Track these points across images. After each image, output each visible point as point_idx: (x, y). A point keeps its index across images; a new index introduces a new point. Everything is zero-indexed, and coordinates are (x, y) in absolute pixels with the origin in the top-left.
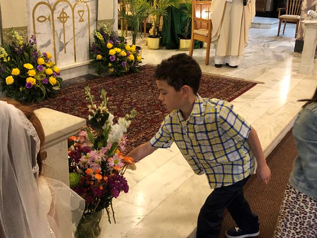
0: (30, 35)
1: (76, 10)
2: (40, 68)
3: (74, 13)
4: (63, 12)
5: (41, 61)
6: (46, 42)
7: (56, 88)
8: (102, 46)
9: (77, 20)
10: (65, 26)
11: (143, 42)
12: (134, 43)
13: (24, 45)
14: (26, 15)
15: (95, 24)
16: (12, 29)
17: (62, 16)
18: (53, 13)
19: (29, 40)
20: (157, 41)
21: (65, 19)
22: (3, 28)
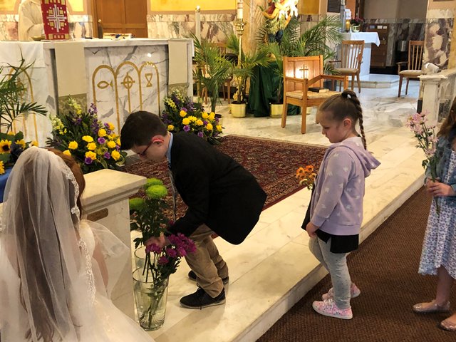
0: (89, 104)
1: (143, 73)
2: (101, 140)
3: (141, 77)
4: (128, 77)
5: (102, 132)
6: (107, 112)
7: (120, 165)
8: (174, 115)
9: (144, 85)
10: (130, 92)
11: (226, 109)
12: (213, 110)
13: (83, 115)
15: (166, 89)
16: (69, 97)
17: (126, 81)
18: (115, 78)
19: (88, 110)
20: (242, 107)
21: (130, 84)
22: (59, 95)
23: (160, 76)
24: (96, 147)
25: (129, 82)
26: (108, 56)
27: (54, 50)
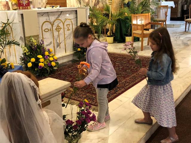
0: (40, 40)
1: (65, 24)
2: (46, 57)
3: (64, 26)
4: (58, 26)
5: (47, 53)
6: (49, 43)
7: (56, 68)
9: (66, 30)
10: (60, 33)
11: (104, 39)
13: (37, 45)
14: (38, 28)
16: (30, 37)
17: (57, 28)
18: (52, 27)
19: (40, 42)
20: (112, 38)
21: (59, 30)
22: (26, 36)
23: (73, 25)
24: (43, 60)
25: (59, 29)
26: (49, 17)
27: (23, 14)
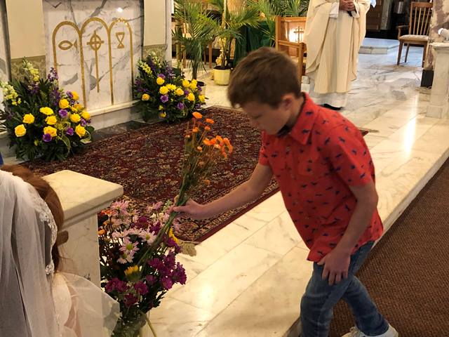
0: (48, 69)
1: (114, 32)
2: (63, 112)
3: (111, 37)
4: (95, 36)
5: (64, 103)
6: (71, 77)
7: (86, 141)
8: (149, 82)
9: (114, 46)
10: (98, 54)
11: (208, 74)
12: (195, 77)
13: (41, 81)
14: (44, 40)
15: (140, 50)
16: (24, 59)
17: (93, 41)
18: (81, 37)
19: (47, 75)
21: (98, 45)
22: (12, 58)
25: (96, 42)
26: (72, 11)
